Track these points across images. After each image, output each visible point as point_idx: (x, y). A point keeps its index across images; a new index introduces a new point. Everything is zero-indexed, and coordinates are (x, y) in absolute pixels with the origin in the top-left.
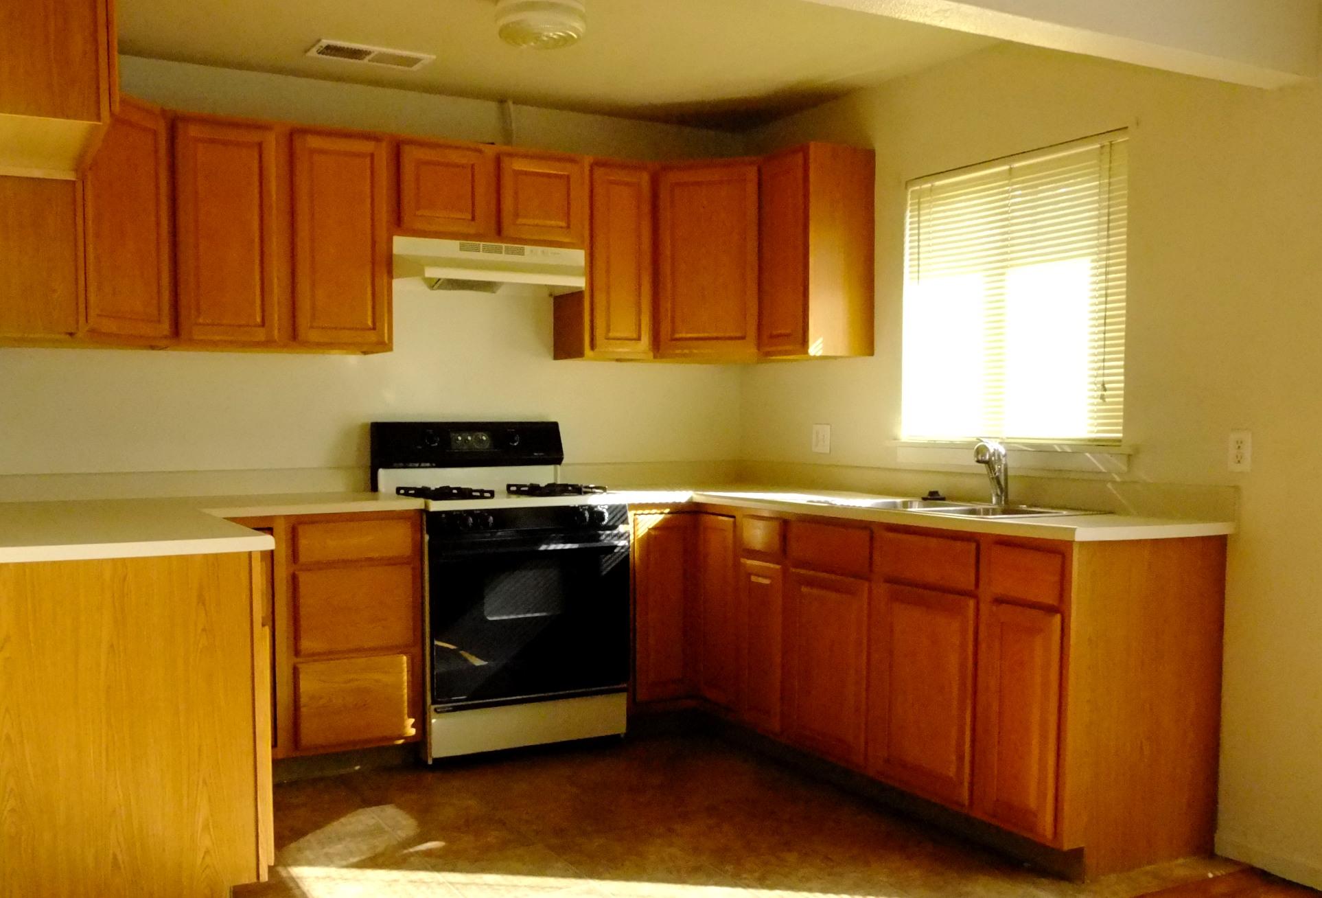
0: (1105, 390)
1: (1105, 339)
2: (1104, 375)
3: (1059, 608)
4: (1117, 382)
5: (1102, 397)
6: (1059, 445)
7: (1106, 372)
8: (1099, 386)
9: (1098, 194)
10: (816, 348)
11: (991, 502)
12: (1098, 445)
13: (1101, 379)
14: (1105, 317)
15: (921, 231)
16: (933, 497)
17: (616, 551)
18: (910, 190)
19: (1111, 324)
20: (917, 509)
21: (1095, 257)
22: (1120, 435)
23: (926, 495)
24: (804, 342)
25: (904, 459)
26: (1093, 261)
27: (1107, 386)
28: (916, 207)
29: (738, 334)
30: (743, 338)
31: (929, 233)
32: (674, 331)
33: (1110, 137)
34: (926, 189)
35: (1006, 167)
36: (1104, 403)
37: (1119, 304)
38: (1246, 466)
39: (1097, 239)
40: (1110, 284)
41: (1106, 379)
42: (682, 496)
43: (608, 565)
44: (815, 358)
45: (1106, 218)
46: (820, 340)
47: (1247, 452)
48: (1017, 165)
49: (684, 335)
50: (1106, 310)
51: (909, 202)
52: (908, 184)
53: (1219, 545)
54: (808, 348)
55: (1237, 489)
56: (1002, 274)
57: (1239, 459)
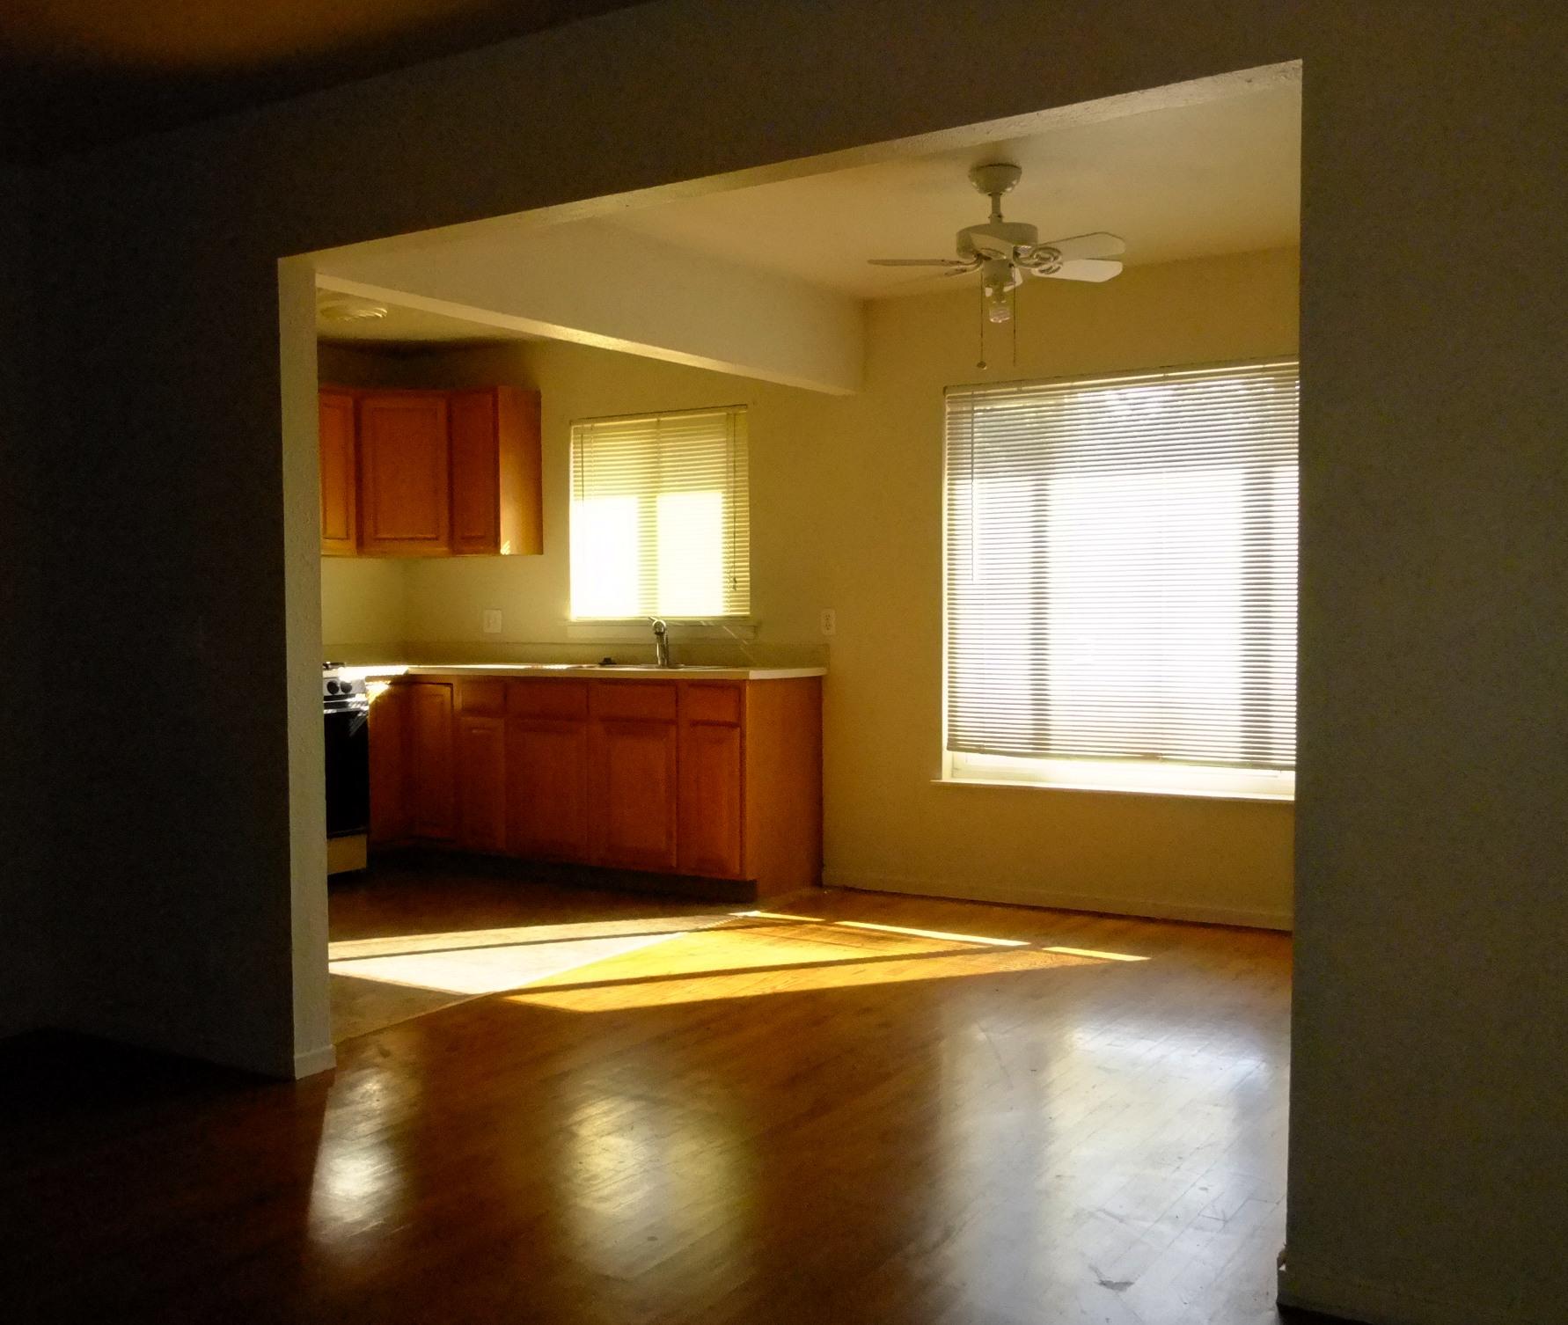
0: (736, 582)
1: (734, 547)
2: (734, 572)
3: (737, 724)
4: (745, 577)
5: (734, 587)
6: (705, 621)
7: (737, 569)
8: (732, 579)
9: (727, 447)
10: (505, 549)
11: (657, 663)
12: (730, 621)
13: (732, 575)
14: (735, 532)
15: (584, 459)
16: (607, 662)
17: (360, 715)
18: (573, 427)
19: (738, 537)
20: (598, 668)
21: (725, 490)
22: (748, 613)
23: (601, 661)
24: (496, 544)
25: (574, 635)
26: (724, 493)
27: (737, 579)
28: (580, 440)
29: (433, 536)
30: (437, 539)
31: (591, 462)
32: (376, 532)
33: (736, 410)
34: (587, 428)
35: (655, 420)
36: (736, 591)
37: (744, 525)
38: (833, 631)
39: (727, 477)
40: (738, 509)
41: (736, 574)
42: (400, 670)
43: (354, 728)
44: (505, 556)
45: (732, 464)
46: (508, 542)
47: (833, 622)
48: (662, 419)
49: (385, 536)
50: (735, 527)
51: (572, 436)
52: (571, 423)
53: (817, 682)
54: (500, 548)
55: (827, 646)
56: (655, 497)
57: (828, 627)
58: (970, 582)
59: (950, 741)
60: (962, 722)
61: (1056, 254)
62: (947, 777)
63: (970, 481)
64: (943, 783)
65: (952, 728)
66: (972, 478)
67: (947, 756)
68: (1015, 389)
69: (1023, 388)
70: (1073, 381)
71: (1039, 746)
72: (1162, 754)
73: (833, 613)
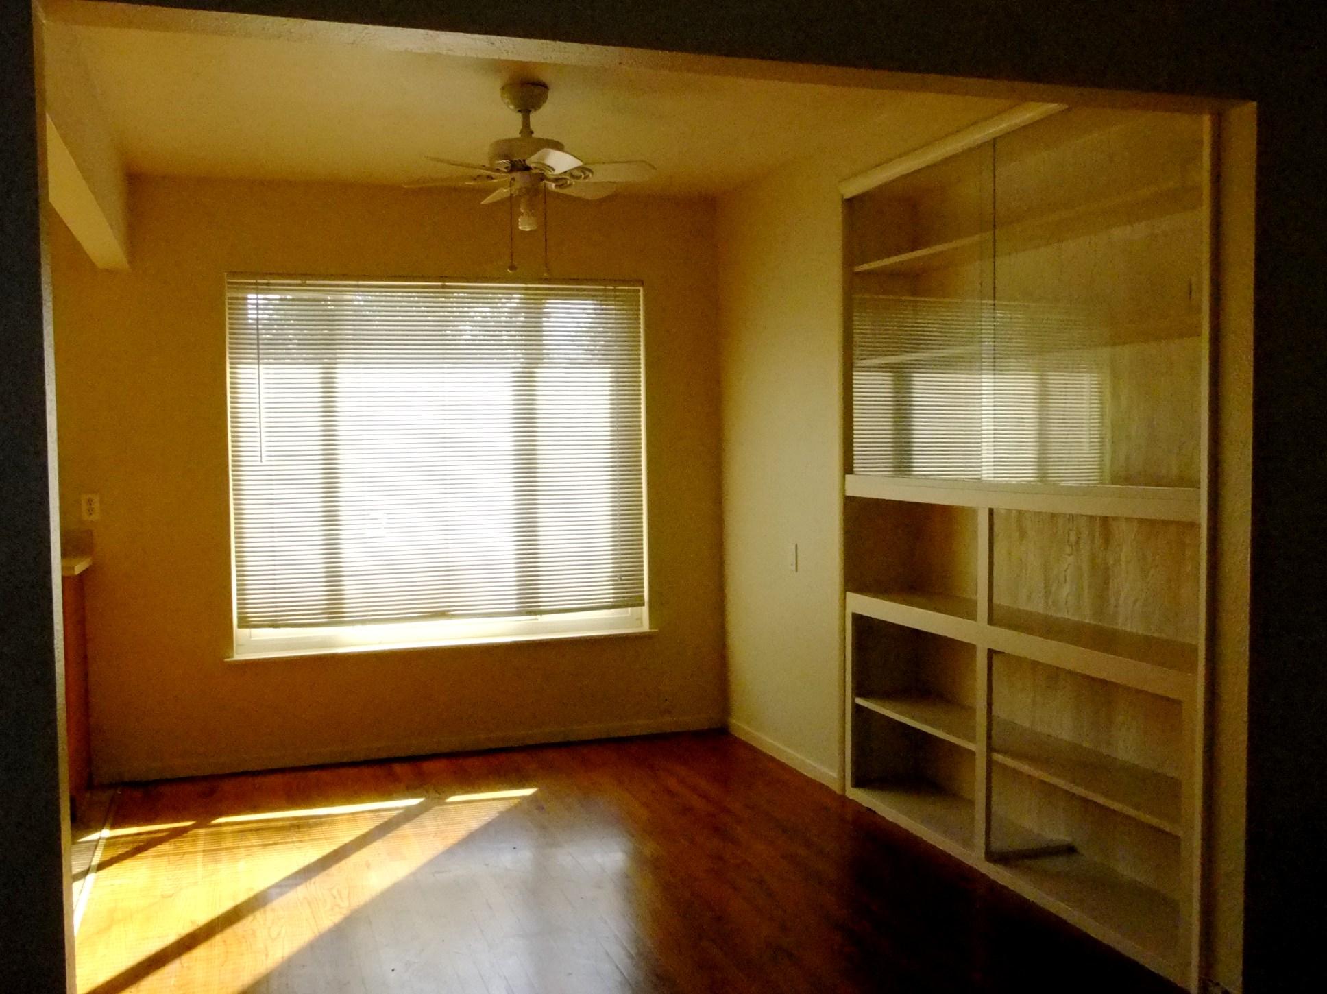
47: (96, 506)
55: (90, 533)
57: (90, 512)
58: (259, 463)
59: (240, 619)
60: (251, 599)
61: (587, 173)
62: (239, 655)
63: (256, 366)
64: (236, 661)
65: (242, 606)
66: (259, 363)
67: (239, 634)
68: (299, 282)
69: (308, 282)
70: (358, 280)
71: (334, 614)
72: (450, 611)
73: (96, 499)
